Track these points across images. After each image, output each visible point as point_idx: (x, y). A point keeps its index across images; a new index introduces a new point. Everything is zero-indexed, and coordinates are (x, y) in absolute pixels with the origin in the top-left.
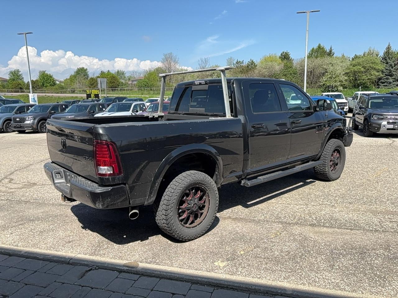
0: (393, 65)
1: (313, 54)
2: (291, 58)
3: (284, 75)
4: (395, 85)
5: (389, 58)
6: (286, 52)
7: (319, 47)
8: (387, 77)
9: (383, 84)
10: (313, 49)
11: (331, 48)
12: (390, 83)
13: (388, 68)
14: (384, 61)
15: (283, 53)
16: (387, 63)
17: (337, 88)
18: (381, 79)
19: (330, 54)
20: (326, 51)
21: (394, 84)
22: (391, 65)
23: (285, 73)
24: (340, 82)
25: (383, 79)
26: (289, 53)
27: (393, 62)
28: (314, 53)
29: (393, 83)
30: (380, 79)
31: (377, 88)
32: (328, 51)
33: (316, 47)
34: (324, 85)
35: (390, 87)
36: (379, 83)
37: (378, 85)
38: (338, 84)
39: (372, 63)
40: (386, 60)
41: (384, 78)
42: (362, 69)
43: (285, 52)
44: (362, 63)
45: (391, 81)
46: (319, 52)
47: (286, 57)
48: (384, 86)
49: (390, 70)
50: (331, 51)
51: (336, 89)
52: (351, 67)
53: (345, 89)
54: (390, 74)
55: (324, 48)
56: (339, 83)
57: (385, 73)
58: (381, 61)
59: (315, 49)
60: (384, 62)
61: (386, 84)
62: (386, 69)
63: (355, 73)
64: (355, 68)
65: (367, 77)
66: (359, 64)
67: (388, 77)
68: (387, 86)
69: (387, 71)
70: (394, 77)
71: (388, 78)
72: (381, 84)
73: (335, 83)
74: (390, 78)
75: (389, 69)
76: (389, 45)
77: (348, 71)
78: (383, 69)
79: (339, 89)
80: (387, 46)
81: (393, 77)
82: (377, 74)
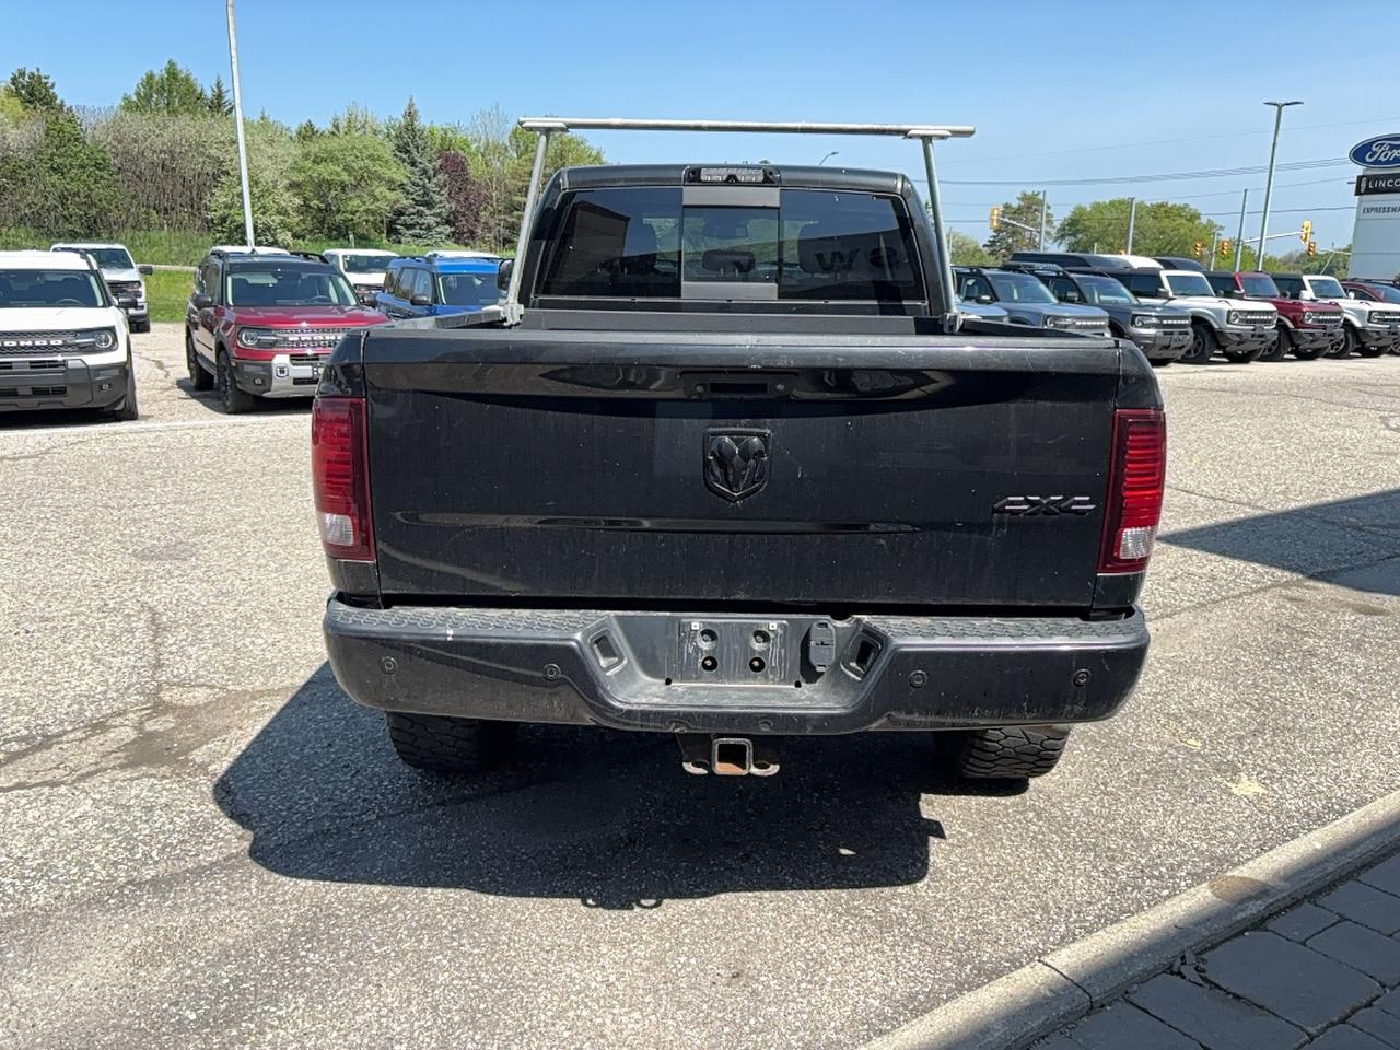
0: (431, 172)
1: (152, 97)
2: (62, 101)
3: (52, 168)
4: (444, 238)
5: (417, 147)
6: (33, 74)
7: (172, 73)
8: (417, 207)
9: (411, 232)
10: (150, 77)
11: (218, 85)
12: (429, 228)
13: (418, 181)
14: (404, 156)
15: (22, 74)
16: (413, 164)
17: (273, 236)
18: (403, 214)
19: (218, 105)
20: (201, 94)
21: (440, 233)
22: (425, 172)
23: (56, 159)
24: (279, 213)
25: (409, 215)
26: (50, 81)
27: (430, 161)
28: (155, 96)
29: (438, 229)
30: (400, 213)
31: (394, 242)
32: (209, 94)
33: (159, 71)
34: (223, 220)
35: (429, 242)
36: (399, 227)
37: (396, 232)
38: (273, 221)
39: (371, 157)
40: (407, 152)
41: (412, 210)
42: (345, 177)
43: (27, 72)
44: (339, 155)
45: (431, 220)
46: (175, 94)
47: (37, 93)
48: (413, 236)
49: (424, 187)
50: (220, 96)
51: (271, 240)
52: (308, 164)
53: (300, 241)
54: (426, 199)
55: (192, 77)
56: (277, 218)
57: (411, 197)
58: (395, 155)
59: (157, 78)
60: (404, 161)
61: (417, 231)
62: (413, 184)
63: (323, 186)
64: (321, 168)
65: (364, 203)
66: (331, 158)
67: (421, 208)
68: (421, 237)
69: (417, 189)
70: (438, 211)
71: (423, 212)
72: (403, 230)
73: (264, 218)
74: (427, 212)
75: (421, 183)
76: (411, 106)
77: (300, 178)
78: (405, 181)
79: (280, 238)
80: (405, 107)
81: (434, 211)
82: (391, 196)
